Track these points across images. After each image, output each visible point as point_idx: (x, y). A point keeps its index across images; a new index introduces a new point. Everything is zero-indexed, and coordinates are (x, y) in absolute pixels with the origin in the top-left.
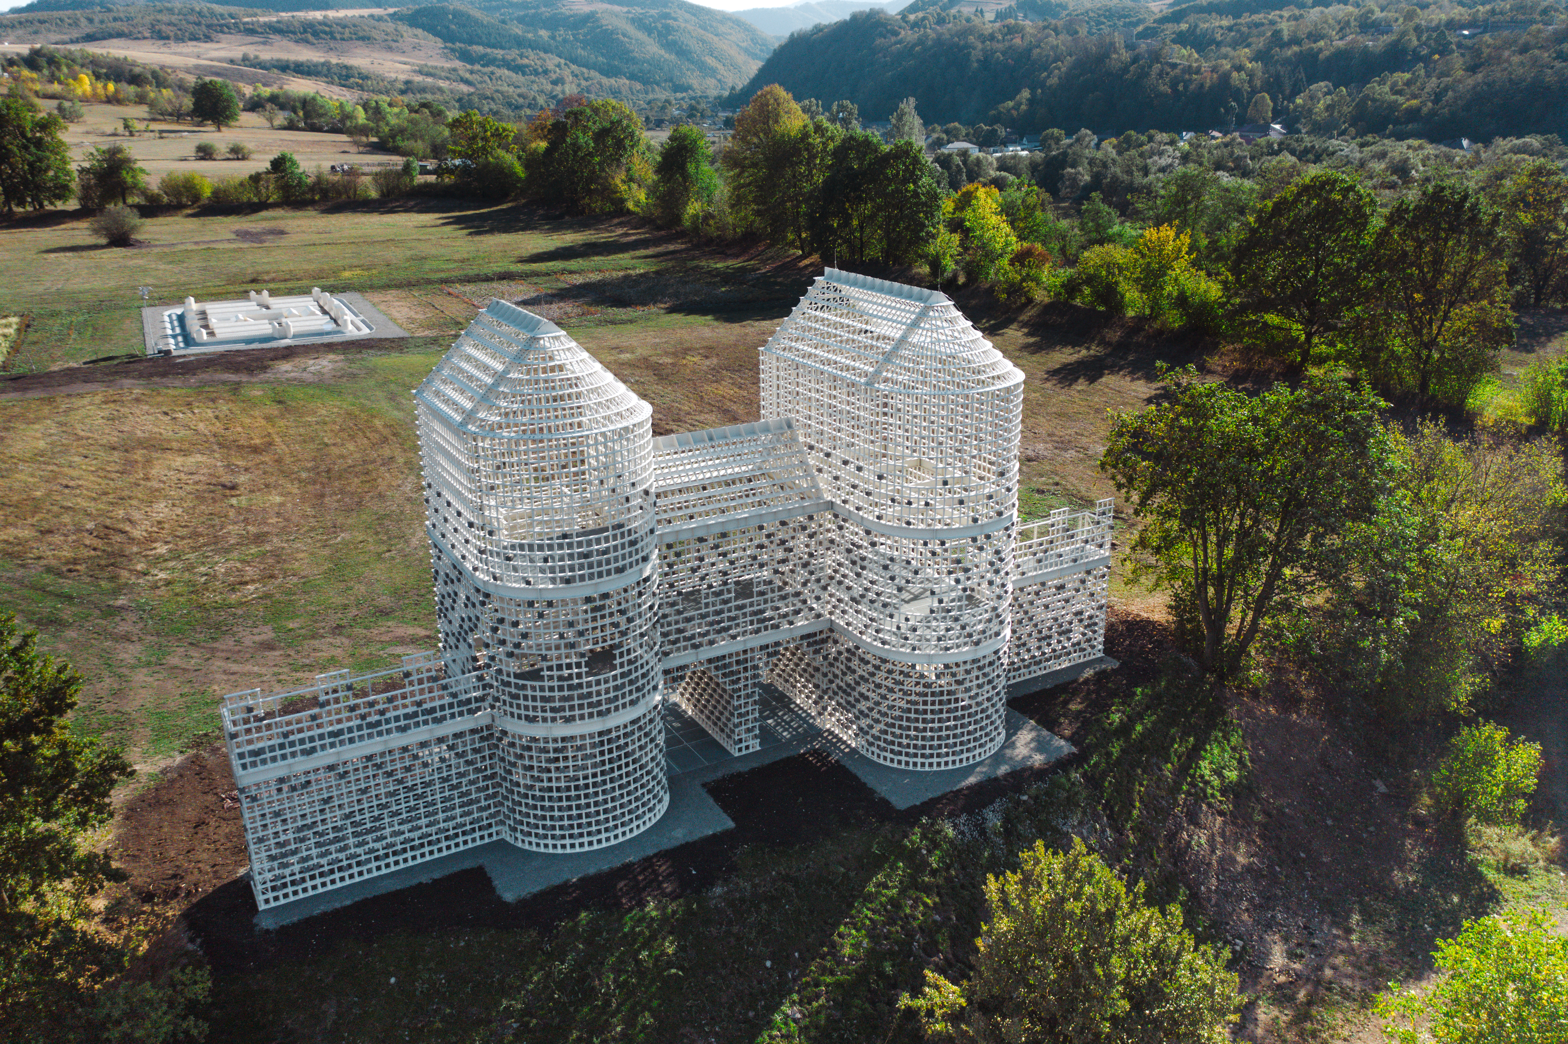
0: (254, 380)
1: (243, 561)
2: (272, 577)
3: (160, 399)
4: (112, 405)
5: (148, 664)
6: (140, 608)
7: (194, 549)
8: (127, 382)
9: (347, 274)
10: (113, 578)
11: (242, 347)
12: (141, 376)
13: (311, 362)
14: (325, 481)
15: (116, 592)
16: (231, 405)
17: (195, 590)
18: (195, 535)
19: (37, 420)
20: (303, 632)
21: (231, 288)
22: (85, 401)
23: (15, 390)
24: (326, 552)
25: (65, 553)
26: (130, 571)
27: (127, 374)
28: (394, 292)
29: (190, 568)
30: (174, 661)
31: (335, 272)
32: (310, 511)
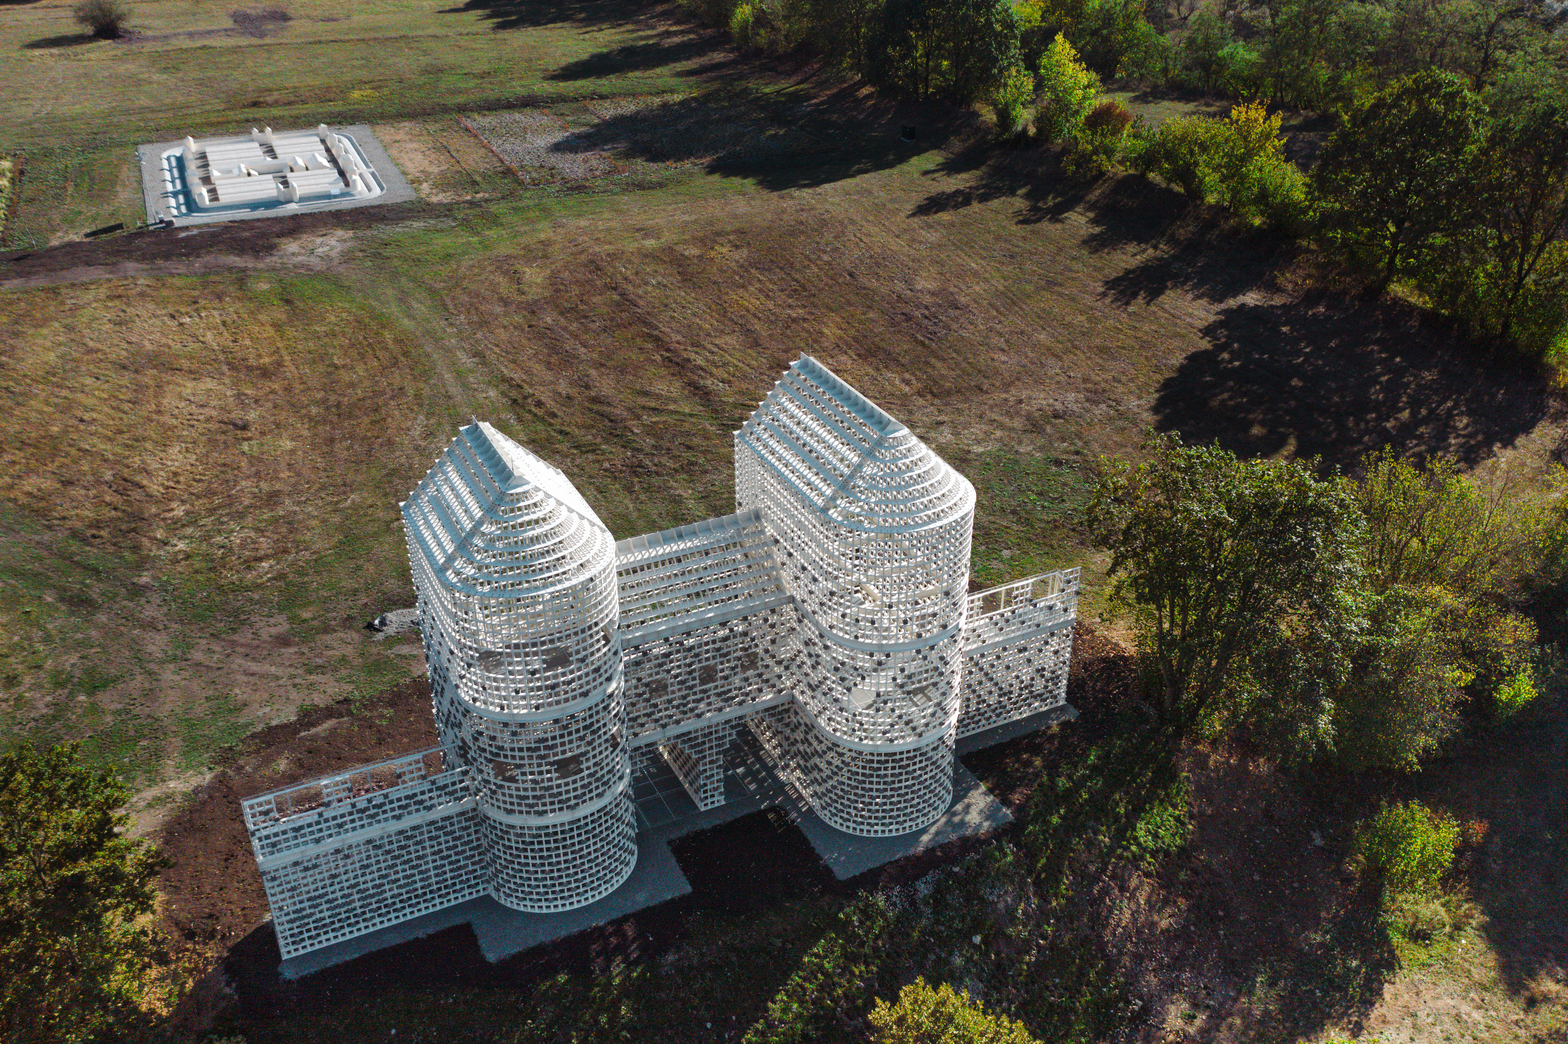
0: (260, 265)
1: (257, 530)
2: (286, 551)
3: (165, 292)
4: (117, 302)
5: (174, 659)
6: (163, 588)
7: (211, 511)
8: (131, 266)
9: (356, 94)
10: (136, 548)
11: (245, 214)
12: (143, 258)
13: (319, 240)
14: (335, 419)
15: (140, 565)
16: (238, 305)
17: (214, 566)
18: (210, 493)
19: (45, 321)
20: (316, 623)
21: (231, 114)
22: (89, 296)
23: (19, 275)
24: (336, 519)
25: (87, 513)
26: (150, 538)
27: (129, 254)
28: (407, 125)
29: (206, 538)
30: (198, 655)
31: (344, 91)
32: (321, 463)
